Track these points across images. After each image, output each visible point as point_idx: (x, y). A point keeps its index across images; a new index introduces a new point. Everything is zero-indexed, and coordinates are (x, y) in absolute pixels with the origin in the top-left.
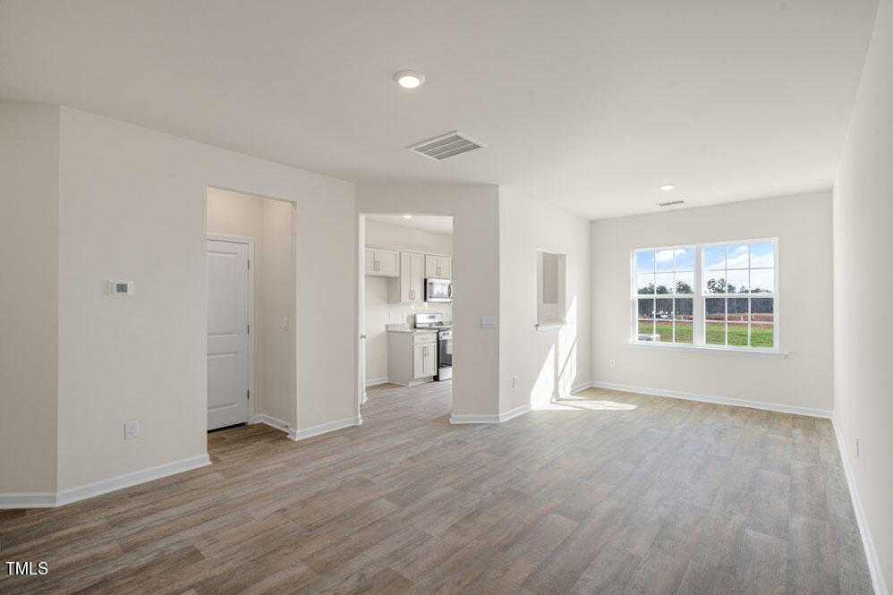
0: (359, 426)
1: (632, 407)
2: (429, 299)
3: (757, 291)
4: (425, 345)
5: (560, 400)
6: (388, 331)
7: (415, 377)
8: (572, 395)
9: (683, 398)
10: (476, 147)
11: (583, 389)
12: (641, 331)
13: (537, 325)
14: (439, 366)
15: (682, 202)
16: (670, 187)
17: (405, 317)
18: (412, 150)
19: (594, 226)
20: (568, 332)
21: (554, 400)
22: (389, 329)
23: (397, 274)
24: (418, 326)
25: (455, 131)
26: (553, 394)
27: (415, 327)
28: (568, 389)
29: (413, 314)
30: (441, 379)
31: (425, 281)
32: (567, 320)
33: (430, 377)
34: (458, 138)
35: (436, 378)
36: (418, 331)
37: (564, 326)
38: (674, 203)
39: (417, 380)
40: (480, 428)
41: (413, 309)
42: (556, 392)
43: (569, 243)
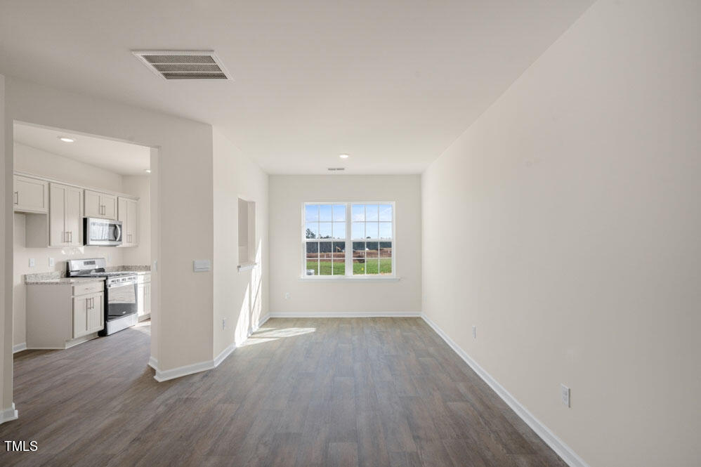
0: (15, 420)
1: (313, 330)
2: (90, 242)
3: (327, 237)
4: (88, 297)
5: (253, 334)
6: (26, 283)
7: (76, 336)
8: (261, 327)
9: (341, 316)
10: (222, 76)
11: (266, 320)
12: (309, 268)
13: (239, 267)
14: (107, 317)
15: (343, 169)
16: (346, 156)
17: (53, 265)
18: (139, 55)
19: (273, 180)
20: (257, 272)
21: (250, 335)
22: (28, 281)
23: (45, 210)
24: (72, 274)
25: (212, 51)
26: (249, 329)
27: (68, 275)
28: (257, 323)
29: (65, 260)
30: (109, 333)
31: (85, 221)
32: (256, 262)
33: (94, 334)
34: (210, 59)
35: (103, 333)
36: (72, 280)
37: (255, 267)
38: (338, 169)
39: (79, 338)
40: (197, 378)
41: (64, 254)
42: (250, 328)
43: (255, 191)
